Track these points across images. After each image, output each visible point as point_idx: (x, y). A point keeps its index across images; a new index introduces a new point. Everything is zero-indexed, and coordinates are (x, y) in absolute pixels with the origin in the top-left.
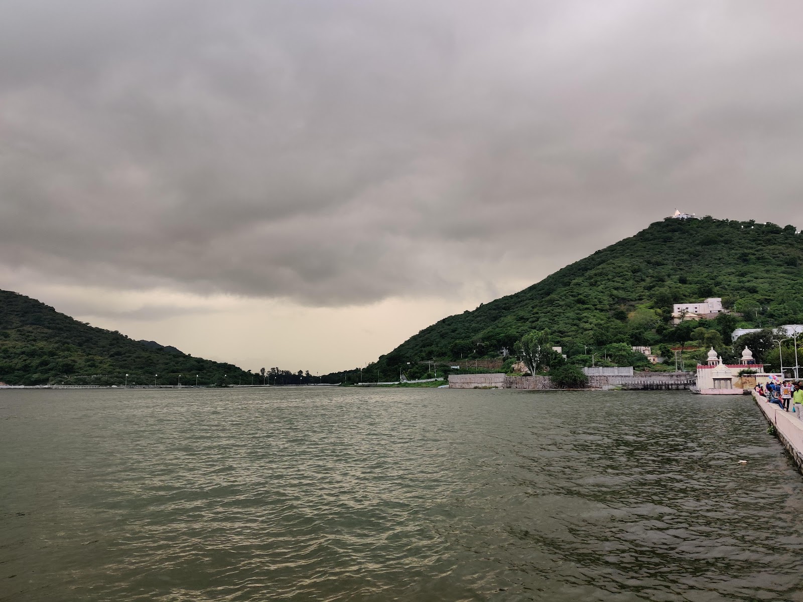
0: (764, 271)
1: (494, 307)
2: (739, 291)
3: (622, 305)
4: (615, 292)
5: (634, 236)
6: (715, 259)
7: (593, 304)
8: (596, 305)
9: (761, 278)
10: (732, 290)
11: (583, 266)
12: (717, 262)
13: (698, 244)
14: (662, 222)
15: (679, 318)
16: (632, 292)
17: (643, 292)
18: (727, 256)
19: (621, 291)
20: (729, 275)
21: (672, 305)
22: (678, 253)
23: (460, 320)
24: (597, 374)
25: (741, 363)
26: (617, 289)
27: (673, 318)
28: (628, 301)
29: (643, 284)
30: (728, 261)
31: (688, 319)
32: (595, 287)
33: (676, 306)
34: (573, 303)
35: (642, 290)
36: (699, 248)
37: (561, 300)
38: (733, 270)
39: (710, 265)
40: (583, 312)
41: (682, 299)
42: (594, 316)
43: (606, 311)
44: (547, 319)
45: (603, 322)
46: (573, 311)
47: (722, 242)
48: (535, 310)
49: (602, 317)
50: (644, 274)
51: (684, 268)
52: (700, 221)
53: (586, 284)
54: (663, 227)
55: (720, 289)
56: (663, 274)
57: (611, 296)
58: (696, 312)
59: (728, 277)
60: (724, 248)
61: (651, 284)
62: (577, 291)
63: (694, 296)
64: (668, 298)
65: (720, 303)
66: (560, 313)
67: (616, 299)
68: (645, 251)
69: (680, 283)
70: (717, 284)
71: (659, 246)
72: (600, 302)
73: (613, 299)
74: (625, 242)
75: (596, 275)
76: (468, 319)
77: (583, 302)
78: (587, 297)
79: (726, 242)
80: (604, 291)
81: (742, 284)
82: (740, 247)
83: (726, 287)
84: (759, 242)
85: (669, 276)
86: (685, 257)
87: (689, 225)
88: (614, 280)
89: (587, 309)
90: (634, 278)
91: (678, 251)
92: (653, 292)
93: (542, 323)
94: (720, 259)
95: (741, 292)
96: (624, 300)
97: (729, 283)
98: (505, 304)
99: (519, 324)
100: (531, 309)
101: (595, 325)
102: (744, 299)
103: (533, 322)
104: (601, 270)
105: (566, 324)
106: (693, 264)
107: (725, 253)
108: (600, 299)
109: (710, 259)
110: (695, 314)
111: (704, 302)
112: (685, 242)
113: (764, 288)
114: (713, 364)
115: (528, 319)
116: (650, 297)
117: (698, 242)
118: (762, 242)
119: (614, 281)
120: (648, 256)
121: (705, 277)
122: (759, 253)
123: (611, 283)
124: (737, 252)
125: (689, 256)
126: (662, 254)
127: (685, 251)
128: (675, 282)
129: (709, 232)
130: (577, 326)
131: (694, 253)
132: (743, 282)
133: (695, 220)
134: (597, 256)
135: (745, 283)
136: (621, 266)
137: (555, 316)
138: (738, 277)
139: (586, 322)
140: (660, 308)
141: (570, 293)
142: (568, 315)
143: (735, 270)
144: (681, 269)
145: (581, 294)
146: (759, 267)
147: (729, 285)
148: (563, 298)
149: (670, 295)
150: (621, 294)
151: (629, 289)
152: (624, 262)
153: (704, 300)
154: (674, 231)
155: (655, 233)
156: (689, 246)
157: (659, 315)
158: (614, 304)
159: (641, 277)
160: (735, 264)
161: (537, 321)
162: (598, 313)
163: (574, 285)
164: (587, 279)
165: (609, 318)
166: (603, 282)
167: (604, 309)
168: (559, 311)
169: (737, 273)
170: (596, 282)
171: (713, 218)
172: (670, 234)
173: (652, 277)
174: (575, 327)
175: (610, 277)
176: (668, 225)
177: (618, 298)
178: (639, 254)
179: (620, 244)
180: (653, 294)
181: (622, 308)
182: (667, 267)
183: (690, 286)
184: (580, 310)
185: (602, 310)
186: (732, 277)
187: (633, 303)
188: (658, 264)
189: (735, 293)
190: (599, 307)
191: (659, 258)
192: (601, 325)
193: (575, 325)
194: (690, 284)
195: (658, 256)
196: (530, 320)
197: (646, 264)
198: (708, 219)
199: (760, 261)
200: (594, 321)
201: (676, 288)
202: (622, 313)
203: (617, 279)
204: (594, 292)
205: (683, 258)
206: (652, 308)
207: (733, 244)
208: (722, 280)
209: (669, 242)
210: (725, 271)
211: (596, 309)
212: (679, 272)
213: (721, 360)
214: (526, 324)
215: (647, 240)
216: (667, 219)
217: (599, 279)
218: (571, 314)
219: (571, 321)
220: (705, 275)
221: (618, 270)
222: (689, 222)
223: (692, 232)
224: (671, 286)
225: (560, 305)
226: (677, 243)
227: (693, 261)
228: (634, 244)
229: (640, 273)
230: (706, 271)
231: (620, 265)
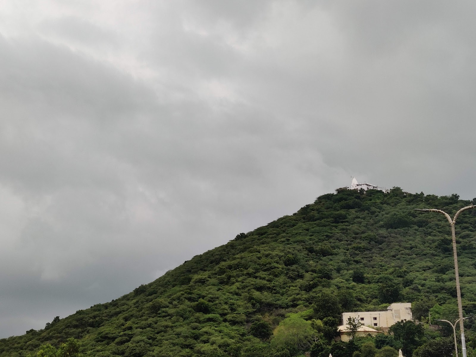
0: (472, 265)
1: (75, 323)
2: (436, 294)
3: (267, 314)
4: (256, 294)
5: (295, 214)
6: (405, 248)
7: (221, 312)
8: (225, 314)
9: (468, 276)
10: (428, 292)
11: (217, 257)
12: (407, 251)
13: (382, 227)
14: (333, 195)
15: (348, 334)
16: (282, 295)
17: (298, 294)
18: (421, 243)
19: (266, 293)
20: (424, 270)
21: (340, 313)
22: (353, 238)
23: (16, 345)
26: (260, 289)
27: (340, 333)
28: (276, 308)
29: (299, 282)
30: (423, 251)
31: (363, 335)
32: (226, 286)
33: (346, 316)
34: (190, 311)
35: (297, 292)
36: (383, 232)
37: (171, 306)
38: (430, 264)
39: (397, 257)
40: (203, 325)
41: (356, 305)
42: (220, 332)
43: (240, 323)
44: (144, 338)
45: (233, 341)
46: (188, 324)
47: (415, 223)
48: (129, 323)
49: (233, 334)
50: (303, 267)
51: (362, 260)
52: (385, 195)
53: (213, 281)
54: (335, 202)
55: (411, 291)
56: (331, 267)
57: (250, 299)
58: (376, 324)
59: (422, 274)
60: (418, 233)
61: (311, 283)
62: (199, 292)
63: (374, 301)
64: (334, 303)
65: (409, 311)
66: (167, 327)
67: (258, 305)
68: (306, 235)
69: (354, 281)
70: (408, 283)
71: (327, 228)
72: (233, 310)
73: (253, 305)
74: (281, 222)
75: (230, 267)
76: (30, 345)
77: (205, 310)
78: (212, 302)
79: (421, 224)
80: (240, 292)
81: (441, 284)
82: (439, 232)
83: (420, 287)
84: (465, 225)
85: (338, 270)
86: (363, 244)
87: (371, 200)
88: (257, 275)
89: (210, 320)
90: (287, 274)
91: (354, 236)
92: (314, 295)
93: (134, 345)
94: (411, 248)
95: (440, 296)
96: (270, 307)
97: (424, 282)
98: (95, 317)
99: (99, 348)
100: (123, 321)
101: (220, 346)
102: (444, 305)
103: (122, 343)
104: (238, 260)
105: (174, 345)
106: (375, 255)
107: (418, 239)
108: (233, 304)
109: (397, 247)
110: (373, 328)
111: (387, 310)
112: (364, 223)
113: (471, 289)
115: (114, 339)
116: (309, 301)
117: (382, 223)
118: (468, 225)
119: (256, 277)
120: (311, 242)
121: (391, 274)
122: (465, 240)
123: (251, 281)
124: (436, 238)
125: (369, 243)
126: (331, 240)
127: (363, 235)
128: (347, 280)
129: (397, 209)
130: (192, 348)
131: (375, 238)
132: (443, 281)
133: (379, 194)
134: (238, 242)
135: (446, 282)
136: (269, 254)
137: (158, 333)
138: (436, 274)
139: (205, 342)
140: (321, 319)
141: (186, 295)
142: (178, 330)
143: (432, 264)
144: (357, 262)
145: (203, 297)
146: (465, 260)
147: (423, 285)
148: (175, 302)
149: (338, 299)
150: (266, 297)
151: (278, 289)
152: (273, 249)
153: (387, 307)
154: (348, 207)
155: (323, 209)
156: (368, 229)
157: (319, 330)
158: (254, 313)
159: (298, 272)
160: (433, 255)
161: (128, 341)
162: (226, 328)
163: (196, 282)
164: (216, 274)
165: (243, 335)
166: (239, 279)
167: (237, 320)
168: (165, 323)
169: (435, 268)
170: (229, 277)
171: (403, 191)
172: (343, 212)
173: (314, 271)
174: (188, 350)
175: (251, 270)
176: (340, 200)
177: (261, 303)
178: (299, 238)
179: (273, 225)
180: (314, 298)
181: (267, 318)
182: (337, 258)
183: (367, 286)
184: (200, 322)
185: (234, 323)
186: (427, 274)
187: (282, 311)
188: (325, 253)
189: (432, 297)
190: (229, 317)
191: (326, 245)
192: (228, 345)
193: (187, 346)
194: (369, 283)
195: (325, 242)
196: (117, 340)
197: (306, 252)
198: (396, 192)
199: (466, 251)
200: (218, 339)
201: (348, 288)
202: (263, 326)
203: (261, 274)
204: (224, 294)
205: (360, 245)
206: (310, 318)
207: (430, 228)
208: (414, 278)
209: (342, 222)
210: (418, 266)
211: (225, 320)
212: (353, 266)
214: (109, 347)
215: (312, 219)
216: (340, 191)
217: (235, 274)
218: (184, 329)
219: (181, 340)
220: (391, 270)
221: (264, 260)
222: (371, 196)
223: (373, 209)
224: (341, 285)
225: (169, 315)
226: (352, 224)
227: (373, 250)
228: (293, 226)
229: (297, 266)
230: (393, 264)
231: (267, 253)
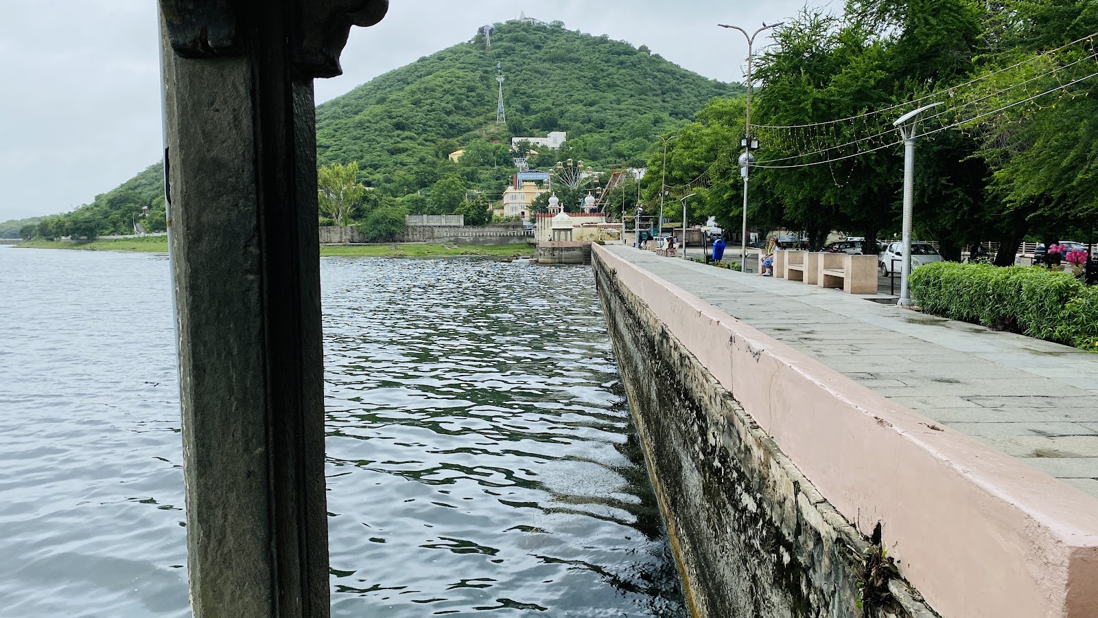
2: (586, 125)
11: (403, 76)
13: (544, 61)
20: (576, 104)
21: (511, 137)
24: (420, 224)
25: (583, 211)
26: (445, 112)
33: (515, 140)
34: (391, 128)
36: (545, 65)
43: (432, 141)
44: (355, 148)
47: (571, 60)
51: (528, 90)
54: (504, 33)
60: (573, 69)
62: (396, 111)
65: (564, 138)
70: (563, 114)
73: (442, 125)
77: (403, 128)
78: (408, 121)
87: (535, 34)
89: (408, 136)
90: (468, 100)
111: (547, 137)
114: (554, 211)
117: (544, 57)
118: (613, 64)
122: (610, 78)
123: (438, 104)
124: (587, 74)
125: (533, 75)
129: (557, 45)
134: (420, 65)
136: (452, 81)
141: (386, 114)
145: (400, 116)
153: (547, 134)
154: (517, 39)
161: (341, 150)
164: (408, 96)
168: (371, 137)
170: (420, 100)
172: (512, 44)
176: (510, 31)
184: (400, 138)
186: (579, 107)
203: (446, 99)
205: (526, 77)
207: (583, 64)
213: (562, 207)
220: (550, 102)
231: (449, 79)
